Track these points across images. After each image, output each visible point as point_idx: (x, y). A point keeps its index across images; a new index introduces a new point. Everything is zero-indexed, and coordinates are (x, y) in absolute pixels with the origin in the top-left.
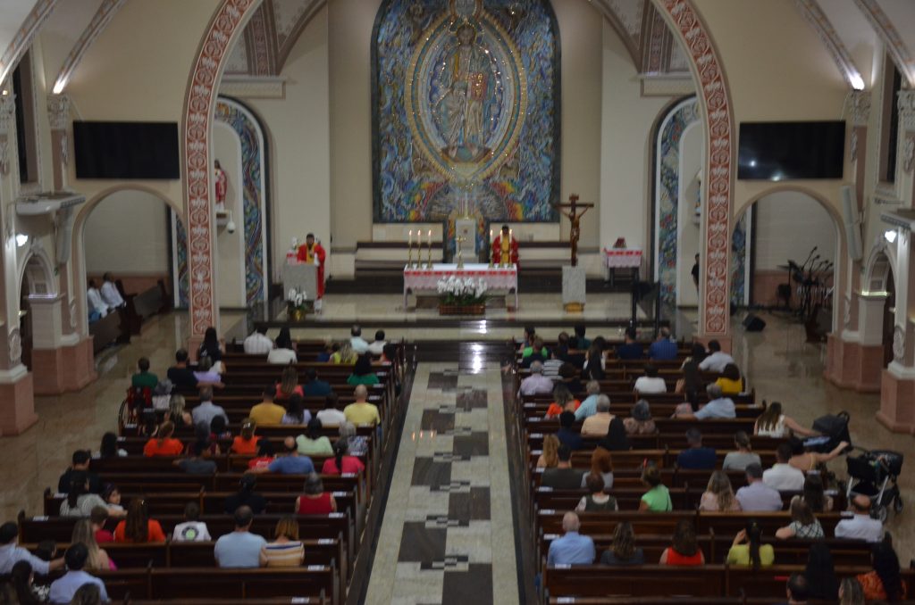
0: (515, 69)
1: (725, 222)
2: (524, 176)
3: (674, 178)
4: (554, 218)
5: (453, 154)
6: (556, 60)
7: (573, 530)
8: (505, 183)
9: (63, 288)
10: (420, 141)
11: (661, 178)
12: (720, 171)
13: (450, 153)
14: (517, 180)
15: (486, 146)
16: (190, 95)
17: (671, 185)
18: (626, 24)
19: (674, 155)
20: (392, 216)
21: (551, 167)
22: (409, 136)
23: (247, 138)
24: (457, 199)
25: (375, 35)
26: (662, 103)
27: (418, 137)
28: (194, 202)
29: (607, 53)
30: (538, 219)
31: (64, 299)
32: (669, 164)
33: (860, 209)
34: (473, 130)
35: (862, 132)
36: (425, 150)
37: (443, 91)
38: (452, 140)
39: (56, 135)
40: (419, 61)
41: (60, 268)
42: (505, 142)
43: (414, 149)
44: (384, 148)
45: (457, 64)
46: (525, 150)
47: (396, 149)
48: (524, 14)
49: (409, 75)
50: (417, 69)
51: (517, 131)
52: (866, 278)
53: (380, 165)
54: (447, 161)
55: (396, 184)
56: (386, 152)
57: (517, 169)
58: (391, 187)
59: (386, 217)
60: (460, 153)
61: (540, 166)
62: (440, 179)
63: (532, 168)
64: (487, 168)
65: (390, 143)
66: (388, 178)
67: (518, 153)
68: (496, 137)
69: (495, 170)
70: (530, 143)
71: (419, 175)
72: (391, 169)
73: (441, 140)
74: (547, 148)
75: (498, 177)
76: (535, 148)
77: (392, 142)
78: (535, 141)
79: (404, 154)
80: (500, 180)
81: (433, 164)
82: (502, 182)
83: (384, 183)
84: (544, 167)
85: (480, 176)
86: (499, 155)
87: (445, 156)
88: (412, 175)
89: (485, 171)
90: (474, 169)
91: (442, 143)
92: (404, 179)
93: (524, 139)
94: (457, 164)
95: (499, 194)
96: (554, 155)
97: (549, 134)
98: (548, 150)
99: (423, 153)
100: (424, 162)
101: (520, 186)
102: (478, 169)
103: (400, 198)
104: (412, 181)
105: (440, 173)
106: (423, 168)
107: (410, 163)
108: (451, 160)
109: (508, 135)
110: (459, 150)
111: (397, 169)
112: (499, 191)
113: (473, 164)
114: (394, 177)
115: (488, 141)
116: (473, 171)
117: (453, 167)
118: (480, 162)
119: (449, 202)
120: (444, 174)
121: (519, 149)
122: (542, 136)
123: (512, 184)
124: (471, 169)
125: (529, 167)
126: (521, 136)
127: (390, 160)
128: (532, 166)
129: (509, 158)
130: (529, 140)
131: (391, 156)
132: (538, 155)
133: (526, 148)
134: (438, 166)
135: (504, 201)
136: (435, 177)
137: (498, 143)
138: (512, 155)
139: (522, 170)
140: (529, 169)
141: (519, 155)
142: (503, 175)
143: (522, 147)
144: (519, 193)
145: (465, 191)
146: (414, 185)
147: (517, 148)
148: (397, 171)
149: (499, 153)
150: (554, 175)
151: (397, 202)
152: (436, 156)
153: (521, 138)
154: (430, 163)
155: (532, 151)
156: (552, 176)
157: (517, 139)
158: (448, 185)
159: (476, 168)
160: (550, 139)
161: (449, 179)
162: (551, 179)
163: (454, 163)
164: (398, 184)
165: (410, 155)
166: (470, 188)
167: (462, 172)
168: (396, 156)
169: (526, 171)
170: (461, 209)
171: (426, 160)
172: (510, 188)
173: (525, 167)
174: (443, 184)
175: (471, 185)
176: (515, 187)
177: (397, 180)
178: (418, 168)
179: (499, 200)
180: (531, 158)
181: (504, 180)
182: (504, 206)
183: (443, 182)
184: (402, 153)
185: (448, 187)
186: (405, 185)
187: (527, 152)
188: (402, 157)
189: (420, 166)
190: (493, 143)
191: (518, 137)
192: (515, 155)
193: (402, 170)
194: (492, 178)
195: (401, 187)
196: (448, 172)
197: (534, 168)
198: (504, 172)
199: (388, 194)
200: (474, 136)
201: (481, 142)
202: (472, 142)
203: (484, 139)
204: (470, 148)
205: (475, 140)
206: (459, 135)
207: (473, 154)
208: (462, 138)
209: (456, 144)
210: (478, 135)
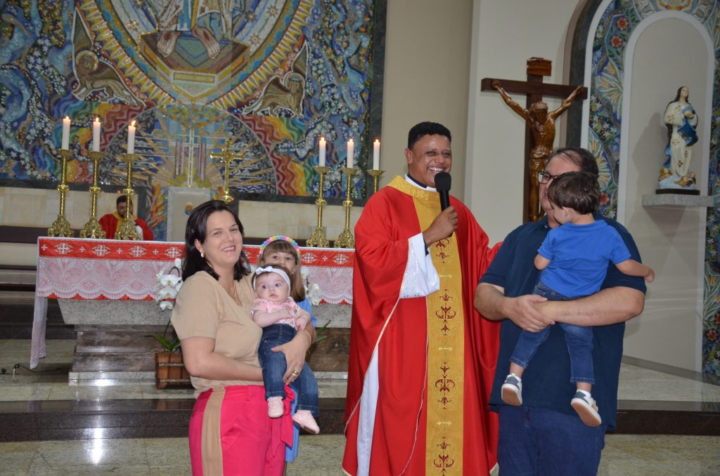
2: (311, 108)
3: (614, 121)
5: (167, 48)
8: (273, 119)
10: (95, 15)
13: (159, 44)
14: (298, 115)
15: (239, 37)
17: (607, 134)
19: (616, 76)
20: (21, 169)
21: (365, 96)
24: (172, 144)
27: (90, 5)
30: (336, 198)
32: (605, 91)
36: (106, 33)
42: (277, 34)
43: (79, 26)
44: (7, 18)
46: (316, 56)
47: (37, 22)
51: (302, 16)
54: (153, 64)
55: (33, 99)
56: (13, 26)
57: (298, 91)
58: (20, 105)
59: (4, 171)
60: (182, 48)
61: (344, 91)
62: (136, 100)
63: (327, 93)
64: (238, 85)
65: (23, 8)
66: (15, 84)
67: (301, 59)
68: (260, 23)
69: (254, 90)
70: (325, 42)
71: (89, 85)
72: (23, 67)
73: (142, 17)
74: (359, 55)
75: (260, 104)
76: (334, 53)
77: (28, 6)
78: (337, 39)
79: (57, 36)
80: (263, 112)
81: (122, 64)
82: (267, 117)
83: (5, 95)
84: (351, 94)
85: (221, 99)
86: (263, 61)
87: (149, 51)
88: (73, 84)
89: (233, 91)
90: (211, 84)
91: (143, 23)
92: (54, 91)
93: (315, 33)
94: (175, 71)
95: (261, 142)
96: (372, 72)
97: (363, 30)
98: (360, 61)
99: (98, 39)
100: (102, 59)
101: (302, 129)
102: (219, 86)
103: (42, 131)
104: (74, 98)
105: (137, 86)
106: (98, 71)
107: (68, 57)
108: (161, 61)
109: (283, 21)
110: (179, 41)
111: (38, 67)
112: (261, 133)
113: (209, 74)
114: (30, 85)
115: (241, 29)
116: (208, 88)
117: (166, 76)
118: (224, 71)
119: (152, 149)
120: (145, 88)
121: (304, 53)
122: (350, 32)
123: (288, 123)
124: (203, 83)
125: (322, 91)
126: (308, 27)
127: (21, 45)
128: (329, 90)
129: (284, 69)
130: (324, 36)
131: (25, 38)
132: (340, 69)
133: (317, 52)
134: (133, 71)
135: (269, 156)
136: (126, 93)
137: (263, 36)
138: (289, 62)
139: (308, 96)
140: (323, 94)
141: (303, 65)
142: (269, 102)
143: (309, 49)
144: (302, 142)
145: (189, 129)
146: (76, 107)
147: (300, 50)
148: (37, 71)
149: (264, 56)
150: (369, 111)
151: (34, 141)
152: (130, 49)
153: (309, 32)
154: (116, 62)
155: (330, 60)
156: (366, 112)
157: (300, 33)
158: (152, 113)
159: (213, 82)
160: (365, 39)
161: (155, 101)
162: (364, 118)
163: (167, 67)
164: (39, 100)
165: (70, 41)
166: (200, 124)
167: (184, 87)
168: (38, 38)
169: (315, 99)
170: (180, 166)
171: (107, 55)
172: (283, 130)
173: (314, 91)
174: (143, 111)
175: (202, 116)
176: (292, 130)
177: (36, 91)
178: (88, 71)
179: (260, 153)
180: (326, 74)
181: (272, 113)
182: (269, 167)
183: (142, 106)
184: (52, 33)
185: (154, 117)
186: (55, 104)
187: (320, 59)
188: (51, 41)
189: (93, 66)
190: (251, 34)
191: (303, 28)
192: (296, 65)
193: (51, 69)
194: (248, 106)
195: (46, 109)
196: (153, 87)
197: (333, 94)
198: (273, 97)
199: (12, 120)
200: (213, 16)
201: (227, 30)
202: (208, 27)
203: (233, 25)
204: (203, 39)
205: (214, 23)
206: (181, 8)
207: (210, 53)
208: (188, 15)
209: (173, 28)
210: (221, 15)
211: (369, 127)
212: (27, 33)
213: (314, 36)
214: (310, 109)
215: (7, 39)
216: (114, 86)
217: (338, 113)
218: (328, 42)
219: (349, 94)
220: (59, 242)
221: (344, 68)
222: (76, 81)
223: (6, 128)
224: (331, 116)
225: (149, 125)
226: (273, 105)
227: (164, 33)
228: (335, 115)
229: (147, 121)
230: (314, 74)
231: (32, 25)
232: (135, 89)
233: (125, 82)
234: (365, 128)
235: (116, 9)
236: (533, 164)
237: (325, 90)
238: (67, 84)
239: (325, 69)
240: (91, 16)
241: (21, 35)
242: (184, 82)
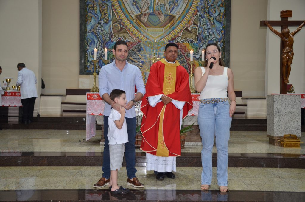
8: (186, 44)
10: (119, 10)
13: (142, 18)
14: (196, 41)
15: (171, 13)
21: (223, 32)
22: (110, 4)
24: (148, 56)
27: (117, 6)
36: (123, 17)
38: (144, 9)
42: (187, 10)
43: (113, 14)
44: (89, 14)
46: (202, 18)
47: (99, 14)
53: (86, 28)
54: (140, 26)
55: (98, 43)
56: (91, 17)
57: (195, 32)
58: (94, 45)
59: (90, 70)
60: (151, 19)
61: (214, 31)
62: (134, 40)
63: (207, 32)
64: (172, 32)
65: (95, 10)
66: (92, 38)
67: (196, 20)
68: (180, 7)
69: (178, 33)
70: (206, 12)
71: (117, 36)
72: (95, 31)
73: (135, 9)
74: (220, 16)
75: (181, 38)
76: (210, 16)
77: (96, 9)
78: (211, 10)
79: (106, 19)
80: (182, 41)
81: (128, 27)
82: (183, 43)
83: (89, 42)
84: (217, 32)
85: (166, 37)
86: (181, 21)
87: (138, 21)
88: (112, 36)
89: (170, 34)
90: (162, 32)
91: (136, 11)
92: (105, 39)
93: (202, 8)
94: (148, 28)
95: (181, 53)
96: (225, 22)
97: (221, 5)
98: (220, 18)
99: (120, 18)
100: (122, 26)
101: (197, 47)
102: (165, 32)
103: (102, 54)
104: (112, 41)
105: (134, 35)
106: (120, 30)
107: (110, 27)
108: (143, 25)
109: (189, 5)
110: (150, 16)
111: (100, 31)
112: (181, 50)
113: (161, 28)
114: (97, 38)
115: (172, 10)
116: (160, 33)
117: (145, 30)
118: (166, 26)
119: (140, 58)
120: (137, 35)
121: (198, 17)
122: (216, 7)
123: (192, 45)
124: (159, 32)
125: (205, 32)
126: (199, 6)
127: (94, 24)
128: (208, 31)
129: (190, 24)
130: (205, 9)
131: (95, 21)
132: (212, 22)
133: (203, 16)
134: (132, 29)
135: (185, 58)
136: (130, 38)
137: (181, 11)
138: (192, 21)
139: (199, 34)
140: (205, 33)
141: (197, 21)
142: (184, 37)
143: (199, 15)
144: (197, 52)
145: (154, 50)
146: (113, 44)
147: (196, 16)
148: (99, 32)
149: (181, 19)
150: (225, 38)
151: (99, 58)
152: (131, 21)
153: (199, 8)
154: (126, 26)
155: (208, 19)
156: (223, 38)
157: (196, 9)
158: (140, 44)
159: (163, 31)
160: (222, 9)
161: (141, 40)
162: (222, 41)
163: (145, 27)
164: (100, 43)
165: (110, 20)
166: (158, 48)
167: (151, 34)
168: (99, 20)
169: (202, 35)
170: (151, 64)
171: (123, 24)
172: (190, 48)
173: (202, 31)
174: (137, 44)
175: (158, 45)
176: (194, 47)
177: (99, 40)
178: (117, 31)
179: (181, 57)
180: (207, 24)
181: (185, 41)
182: (185, 63)
183: (136, 42)
184: (104, 18)
185: (141, 46)
186: (106, 44)
187: (204, 19)
188: (104, 21)
189: (118, 28)
190: (176, 11)
191: (197, 7)
192: (195, 22)
193: (104, 31)
194: (176, 39)
195: (103, 46)
196: (140, 35)
197: (210, 32)
198: (185, 35)
199: (92, 51)
200: (162, 6)
201: (167, 11)
202: (160, 10)
203: (169, 9)
204: (158, 15)
205: (162, 8)
206: (150, 4)
207: (161, 20)
208: (152, 7)
209: (147, 12)
210: (165, 5)
211: (225, 44)
212: (96, 19)
213: (201, 10)
214: (200, 39)
215: (89, 22)
216: (126, 36)
217: (212, 39)
218: (207, 11)
219: (216, 32)
220: (93, 94)
221: (214, 21)
222: (113, 35)
223: (90, 54)
224: (209, 41)
225: (139, 49)
226: (186, 38)
227: (144, 14)
228: (210, 41)
229: (138, 48)
230: (202, 25)
231: (98, 16)
232: (133, 36)
233: (130, 34)
234: (223, 45)
235: (126, 7)
236: (283, 55)
237: (206, 31)
238: (110, 36)
239: (206, 23)
240: (117, 11)
241: (94, 19)
242: (151, 32)
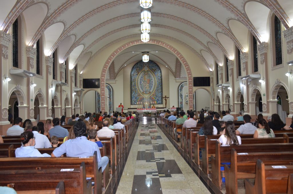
0: (154, 78)
1: (192, 94)
2: (156, 96)
3: (182, 96)
4: (162, 103)
5: (144, 93)
6: (161, 77)
7: (172, 115)
9: (80, 106)
11: (180, 96)
12: (190, 85)
16: (102, 74)
18: (173, 70)
19: (182, 92)
20: (134, 103)
22: (137, 90)
23: (109, 90)
25: (131, 73)
26: (179, 83)
28: (102, 92)
29: (170, 75)
30: (159, 104)
31: (80, 108)
33: (213, 91)
34: (148, 88)
35: (213, 78)
37: (142, 82)
39: (80, 81)
40: (138, 77)
41: (80, 103)
42: (153, 90)
43: (138, 92)
44: (132, 92)
45: (145, 78)
47: (135, 92)
48: (156, 70)
49: (137, 80)
50: (138, 79)
51: (155, 88)
52: (215, 102)
53: (132, 95)
61: (159, 95)
67: (155, 92)
74: (160, 91)
83: (132, 98)
86: (152, 93)
96: (162, 93)
103: (135, 100)
104: (137, 97)
106: (139, 95)
111: (135, 95)
118: (149, 94)
130: (157, 90)
144: (156, 99)
145: (146, 99)
152: (141, 93)
170: (146, 102)
172: (154, 98)
194: (151, 97)
196: (143, 96)
203: (149, 90)
204: (147, 92)
209: (145, 91)
242: (146, 95)
